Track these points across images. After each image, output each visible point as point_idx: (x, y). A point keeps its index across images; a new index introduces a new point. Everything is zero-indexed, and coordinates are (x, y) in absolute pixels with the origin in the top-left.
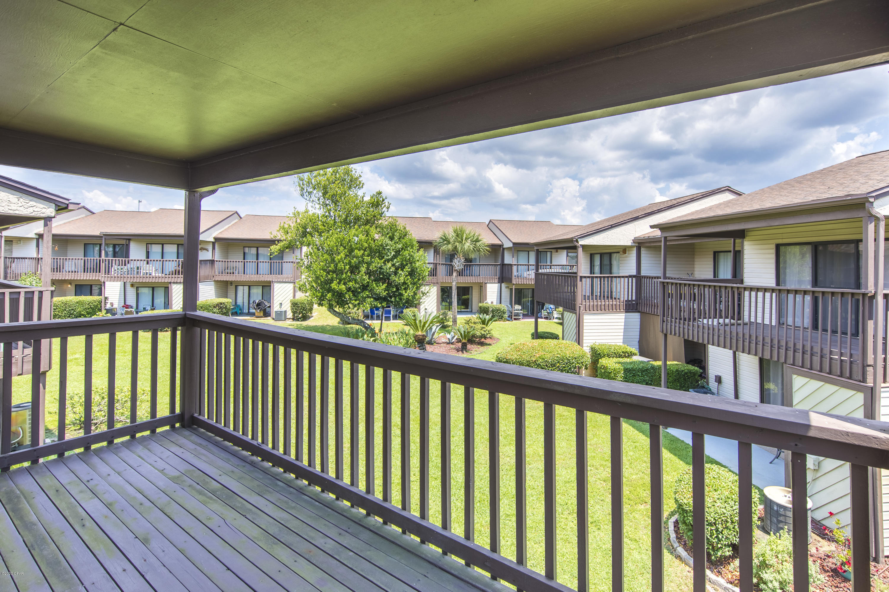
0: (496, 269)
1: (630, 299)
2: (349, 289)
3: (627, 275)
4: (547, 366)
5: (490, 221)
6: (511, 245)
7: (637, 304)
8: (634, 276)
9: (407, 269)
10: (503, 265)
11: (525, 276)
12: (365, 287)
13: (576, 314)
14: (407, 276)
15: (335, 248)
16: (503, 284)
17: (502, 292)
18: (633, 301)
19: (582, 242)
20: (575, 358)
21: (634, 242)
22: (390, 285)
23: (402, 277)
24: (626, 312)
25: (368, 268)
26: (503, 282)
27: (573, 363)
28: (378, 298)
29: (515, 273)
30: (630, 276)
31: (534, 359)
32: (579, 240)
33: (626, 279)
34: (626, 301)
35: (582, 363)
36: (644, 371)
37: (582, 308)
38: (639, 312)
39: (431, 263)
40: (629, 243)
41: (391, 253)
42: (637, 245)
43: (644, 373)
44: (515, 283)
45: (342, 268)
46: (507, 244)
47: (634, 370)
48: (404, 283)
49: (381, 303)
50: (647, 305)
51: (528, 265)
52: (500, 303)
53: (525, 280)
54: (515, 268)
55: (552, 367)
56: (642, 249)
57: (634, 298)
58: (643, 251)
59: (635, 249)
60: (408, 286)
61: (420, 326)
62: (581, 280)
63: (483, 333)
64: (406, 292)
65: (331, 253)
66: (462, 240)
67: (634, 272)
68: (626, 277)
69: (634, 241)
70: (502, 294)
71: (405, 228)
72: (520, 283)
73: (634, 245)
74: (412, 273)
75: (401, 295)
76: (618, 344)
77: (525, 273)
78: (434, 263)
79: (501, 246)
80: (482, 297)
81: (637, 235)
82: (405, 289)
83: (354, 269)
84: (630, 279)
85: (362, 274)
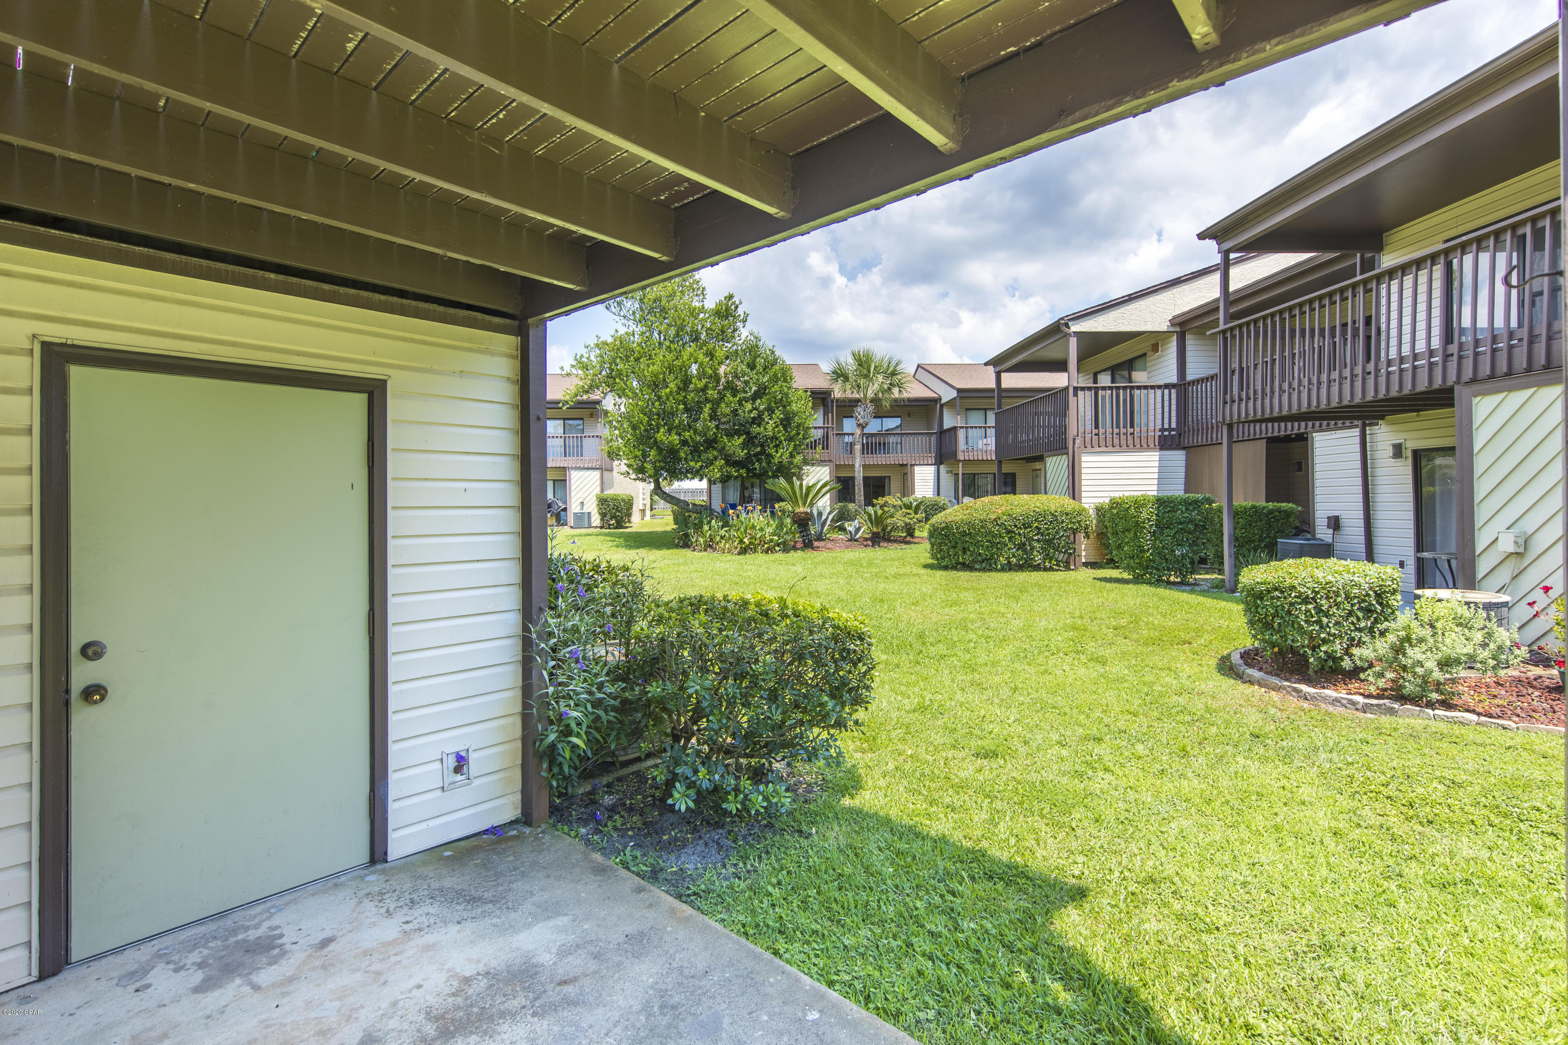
0: (930, 442)
1: (1166, 426)
2: (684, 443)
3: (1162, 383)
4: (1016, 526)
5: (919, 366)
6: (954, 394)
7: (1180, 435)
8: (1173, 386)
9: (778, 414)
10: (942, 432)
11: (980, 446)
12: (711, 443)
13: (1068, 457)
14: (777, 427)
15: (661, 376)
16: (942, 467)
17: (941, 480)
18: (1173, 430)
19: (1075, 327)
20: (1067, 514)
21: (1173, 325)
22: (750, 440)
23: (770, 426)
24: (1161, 449)
25: (714, 410)
26: (941, 463)
27: (1063, 522)
28: (730, 462)
29: (962, 445)
30: (1167, 386)
31: (993, 517)
32: (1070, 323)
33: (1159, 392)
34: (1159, 430)
35: (1079, 522)
36: (1190, 504)
37: (1077, 441)
38: (1184, 448)
39: (820, 428)
40: (1164, 327)
41: (751, 388)
42: (1178, 329)
43: (1191, 508)
44: (962, 458)
45: (672, 408)
46: (948, 395)
48: (774, 438)
49: (738, 471)
50: (1198, 430)
51: (985, 427)
52: (938, 495)
53: (980, 453)
54: (961, 434)
55: (1026, 528)
56: (1188, 337)
57: (1174, 425)
58: (1190, 340)
59: (1174, 337)
60: (781, 442)
61: (801, 496)
62: (1076, 395)
63: (908, 521)
64: (777, 452)
65: (655, 385)
66: (869, 371)
67: (1173, 379)
68: (1159, 387)
69: (1173, 322)
70: (941, 484)
71: (773, 352)
72: (971, 458)
73: (1172, 329)
74: (786, 422)
75: (769, 456)
77: (980, 442)
78: (823, 428)
79: (936, 401)
80: (907, 487)
81: (1178, 312)
82: (777, 446)
83: (693, 410)
84: (1166, 391)
85: (704, 422)
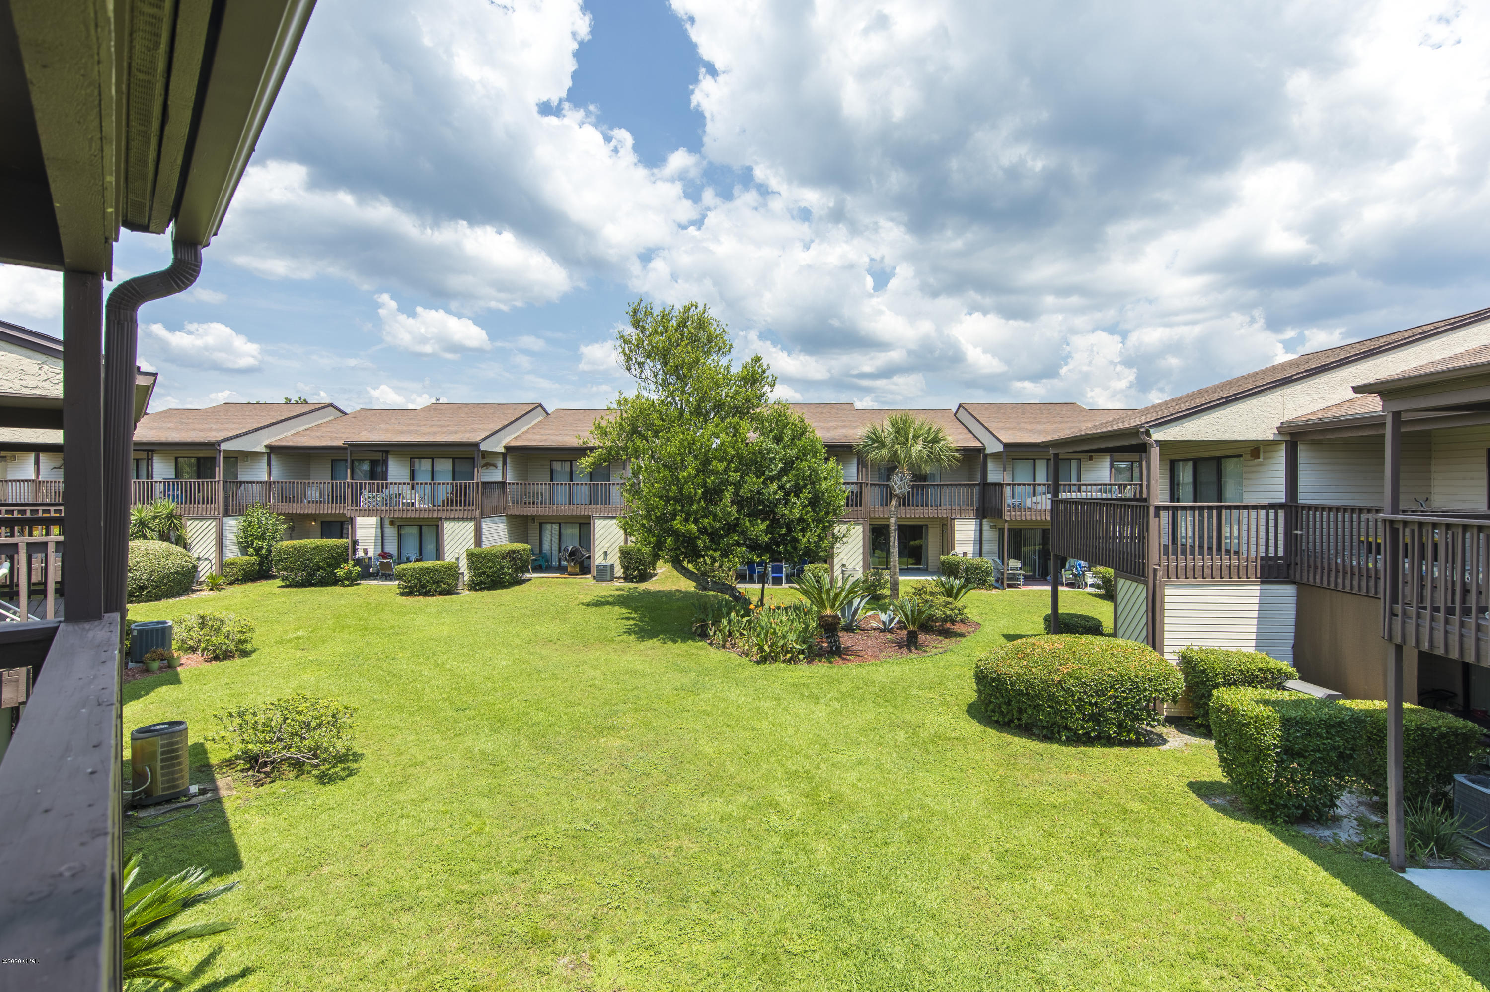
0: (972, 493)
1: (1271, 553)
2: (703, 531)
3: (1265, 502)
4: (1085, 693)
5: (960, 406)
6: (1000, 448)
7: (1289, 565)
8: (1281, 506)
9: (806, 494)
10: (985, 486)
11: (1029, 504)
12: (732, 527)
13: (1147, 585)
14: (806, 506)
15: (679, 458)
16: (985, 521)
17: (984, 536)
18: (1280, 558)
19: (1158, 435)
20: (1150, 680)
21: (1280, 433)
22: (775, 523)
23: (796, 509)
24: (1262, 582)
25: (736, 494)
26: (984, 517)
27: (1145, 689)
28: (754, 546)
29: (1008, 500)
30: (1272, 506)
31: (1057, 678)
32: (1152, 431)
33: (1262, 513)
34: (1262, 558)
35: (1165, 690)
37: (1160, 573)
38: (1294, 582)
39: (853, 483)
40: (1270, 435)
41: (776, 465)
42: (1288, 438)
44: (1008, 518)
45: (690, 492)
46: (993, 447)
47: (1307, 723)
48: (801, 520)
49: (759, 556)
50: (1316, 568)
51: (1034, 485)
52: (981, 555)
53: (1028, 513)
54: (1008, 491)
55: (1099, 696)
56: (1301, 447)
57: (1281, 553)
58: (1304, 455)
59: (1283, 446)
60: (808, 524)
61: (829, 600)
62: (1157, 515)
63: (948, 612)
64: (804, 536)
65: (672, 467)
66: (907, 440)
67: (1279, 495)
68: (1262, 507)
69: (1281, 430)
70: (984, 539)
71: (802, 421)
72: (1018, 518)
73: (1279, 438)
74: (814, 502)
75: (796, 541)
76: (1244, 650)
77: (1029, 500)
78: (857, 484)
79: (980, 451)
80: (947, 544)
81: (1287, 417)
82: (803, 530)
83: (712, 495)
84: (1272, 512)
85: (726, 504)
